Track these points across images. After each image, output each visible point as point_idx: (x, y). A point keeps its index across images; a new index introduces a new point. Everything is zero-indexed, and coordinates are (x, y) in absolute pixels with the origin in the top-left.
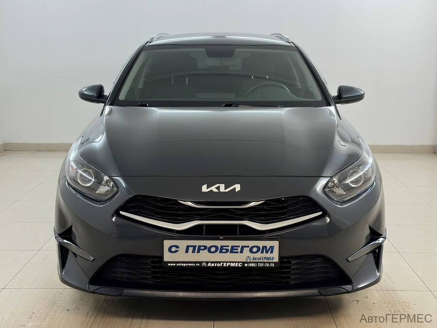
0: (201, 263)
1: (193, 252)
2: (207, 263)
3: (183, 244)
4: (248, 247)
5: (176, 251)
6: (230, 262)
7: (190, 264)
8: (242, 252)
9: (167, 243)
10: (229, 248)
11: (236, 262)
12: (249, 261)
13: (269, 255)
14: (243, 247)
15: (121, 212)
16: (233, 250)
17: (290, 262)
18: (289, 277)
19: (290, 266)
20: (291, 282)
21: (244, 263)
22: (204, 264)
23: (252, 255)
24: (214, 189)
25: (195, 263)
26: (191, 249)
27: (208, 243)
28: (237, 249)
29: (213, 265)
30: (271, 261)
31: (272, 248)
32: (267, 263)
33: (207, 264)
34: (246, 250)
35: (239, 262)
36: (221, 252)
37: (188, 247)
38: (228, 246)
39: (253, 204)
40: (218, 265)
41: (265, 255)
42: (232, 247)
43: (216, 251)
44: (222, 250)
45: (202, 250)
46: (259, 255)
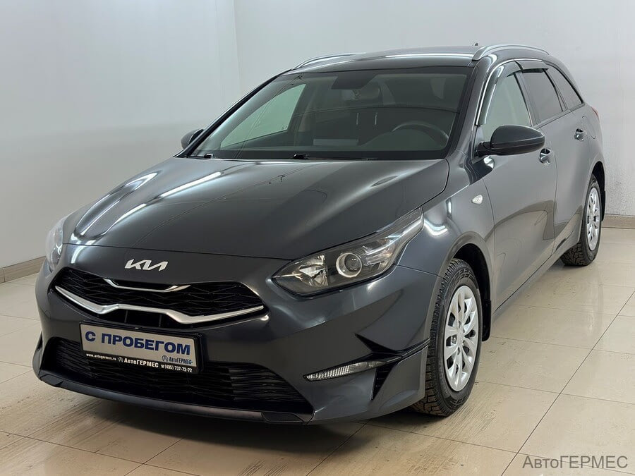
0: (117, 357)
1: (109, 342)
2: (124, 358)
3: (99, 331)
4: (163, 343)
5: (93, 340)
6: (147, 361)
7: (107, 358)
8: (157, 349)
9: (85, 329)
10: (144, 342)
11: (152, 361)
12: (165, 361)
13: (185, 356)
14: (158, 343)
15: (56, 288)
16: (148, 345)
17: (227, 371)
18: (231, 392)
19: (229, 376)
20: (236, 398)
21: (160, 363)
22: (120, 359)
23: (169, 355)
24: (138, 266)
25: (112, 356)
26: (107, 338)
27: (123, 333)
28: (152, 345)
29: (129, 361)
30: (189, 365)
31: (188, 347)
32: (184, 366)
33: (124, 360)
34: (161, 347)
35: (155, 362)
36: (136, 346)
37: (104, 335)
38: (142, 340)
39: (174, 288)
40: (135, 362)
41: (180, 356)
42: (147, 341)
43: (130, 345)
44: (137, 343)
45: (117, 341)
46: (175, 355)
